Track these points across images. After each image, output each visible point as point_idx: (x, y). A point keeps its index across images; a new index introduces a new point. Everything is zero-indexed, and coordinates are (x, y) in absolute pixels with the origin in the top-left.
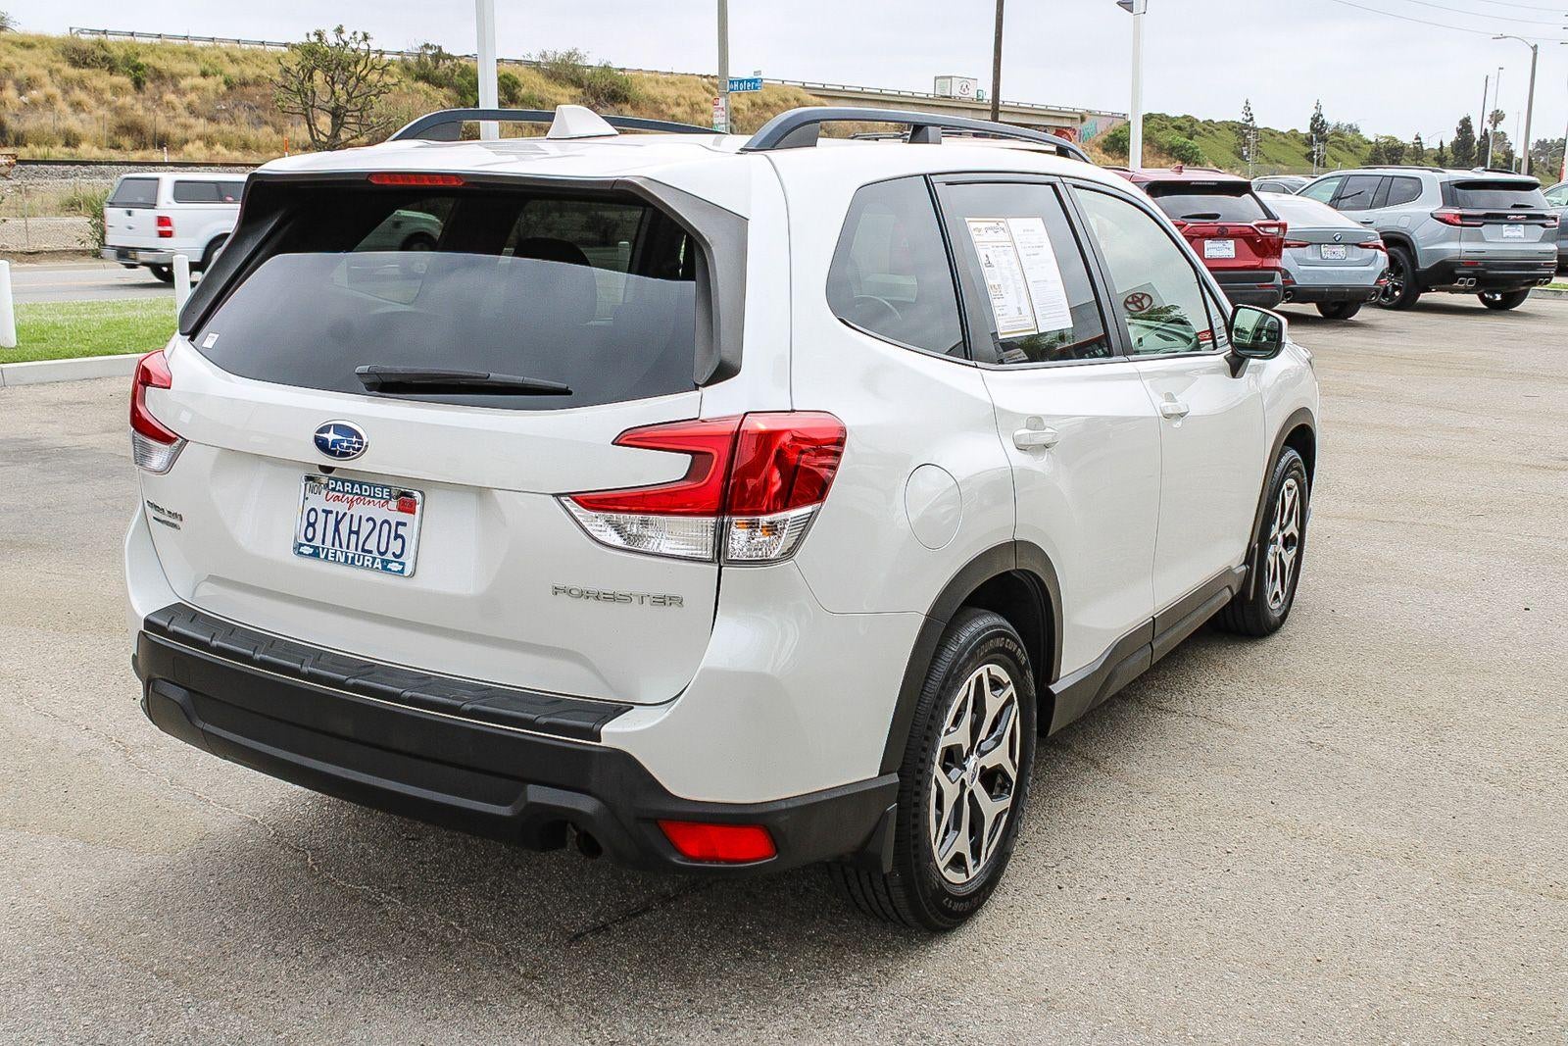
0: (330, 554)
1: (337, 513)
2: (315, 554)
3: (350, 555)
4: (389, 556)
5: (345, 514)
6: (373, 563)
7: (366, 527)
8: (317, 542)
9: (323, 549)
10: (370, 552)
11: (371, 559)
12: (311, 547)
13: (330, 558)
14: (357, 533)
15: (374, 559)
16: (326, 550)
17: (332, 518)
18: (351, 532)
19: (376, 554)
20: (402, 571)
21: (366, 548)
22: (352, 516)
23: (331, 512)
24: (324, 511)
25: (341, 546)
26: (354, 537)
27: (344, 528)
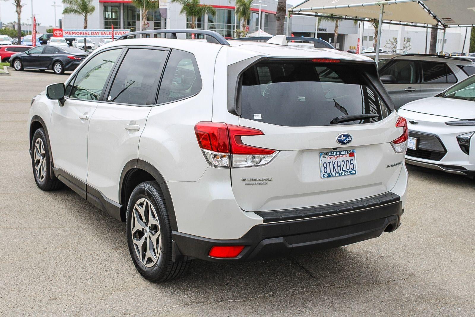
0: (334, 175)
1: (333, 162)
2: (329, 176)
3: (340, 173)
4: (350, 170)
5: (335, 161)
6: (347, 173)
7: (342, 164)
8: (328, 172)
9: (331, 174)
10: (345, 170)
11: (346, 172)
12: (327, 174)
13: (334, 176)
14: (340, 166)
15: (347, 172)
16: (332, 174)
17: (331, 164)
18: (338, 166)
19: (346, 170)
20: (355, 173)
21: (343, 169)
22: (337, 161)
23: (331, 162)
24: (328, 162)
25: (336, 171)
26: (339, 167)
27: (336, 166)
